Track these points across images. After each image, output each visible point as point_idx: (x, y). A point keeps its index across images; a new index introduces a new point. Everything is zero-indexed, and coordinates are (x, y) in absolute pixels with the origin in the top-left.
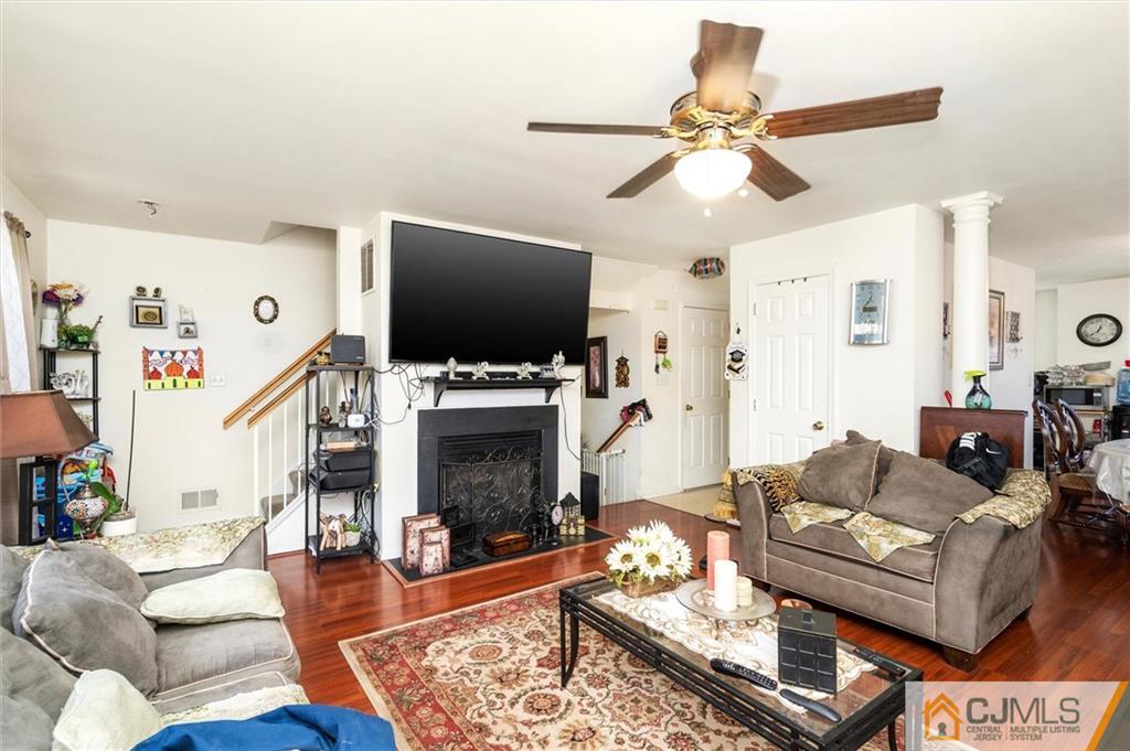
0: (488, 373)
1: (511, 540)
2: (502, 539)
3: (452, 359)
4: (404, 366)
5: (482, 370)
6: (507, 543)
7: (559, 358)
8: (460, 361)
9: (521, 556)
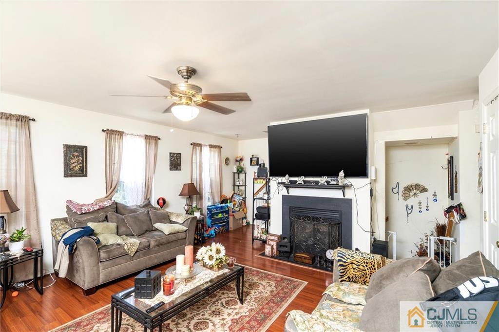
0: (304, 181)
1: (303, 257)
2: (299, 255)
3: (287, 175)
4: (277, 178)
5: (300, 180)
6: (301, 257)
7: (342, 174)
8: (290, 176)
9: (304, 265)
